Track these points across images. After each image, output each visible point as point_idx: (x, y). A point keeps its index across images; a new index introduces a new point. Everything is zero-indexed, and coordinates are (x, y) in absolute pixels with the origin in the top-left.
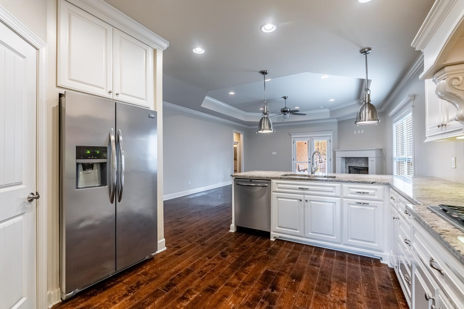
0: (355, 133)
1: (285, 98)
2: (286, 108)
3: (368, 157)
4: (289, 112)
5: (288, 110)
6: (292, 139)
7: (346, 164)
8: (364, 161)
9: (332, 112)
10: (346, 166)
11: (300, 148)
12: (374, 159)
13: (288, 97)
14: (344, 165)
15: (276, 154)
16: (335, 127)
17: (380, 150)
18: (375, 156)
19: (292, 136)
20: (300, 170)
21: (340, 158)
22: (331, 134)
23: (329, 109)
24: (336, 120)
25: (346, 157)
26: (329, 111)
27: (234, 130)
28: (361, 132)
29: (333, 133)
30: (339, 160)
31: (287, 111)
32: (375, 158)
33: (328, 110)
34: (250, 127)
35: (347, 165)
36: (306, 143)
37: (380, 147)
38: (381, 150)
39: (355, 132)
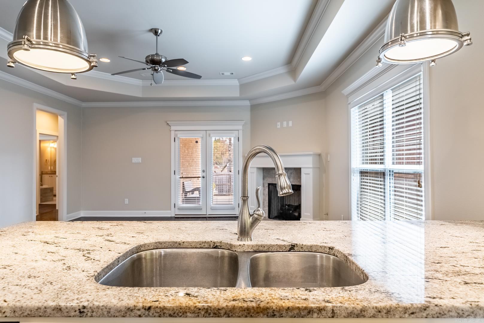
0: (279, 127)
1: (156, 32)
2: (157, 54)
3: (300, 168)
4: (164, 63)
5: (163, 60)
6: (173, 133)
7: (263, 179)
8: (292, 175)
9: (243, 87)
10: (263, 184)
11: (186, 151)
12: (310, 171)
13: (161, 31)
14: (261, 181)
15: (141, 162)
16: (247, 116)
17: (318, 155)
18: (311, 166)
19: (173, 128)
20: (186, 191)
21: (256, 169)
22: (240, 127)
23: (238, 79)
24: (247, 103)
25: (263, 168)
26: (239, 84)
27: (36, 105)
28: (288, 124)
29: (243, 126)
30: (254, 173)
31: (159, 63)
32: (311, 169)
33: (236, 82)
34: (84, 105)
35: (265, 181)
36: (197, 142)
37: (318, 151)
38: (320, 155)
39: (279, 124)
